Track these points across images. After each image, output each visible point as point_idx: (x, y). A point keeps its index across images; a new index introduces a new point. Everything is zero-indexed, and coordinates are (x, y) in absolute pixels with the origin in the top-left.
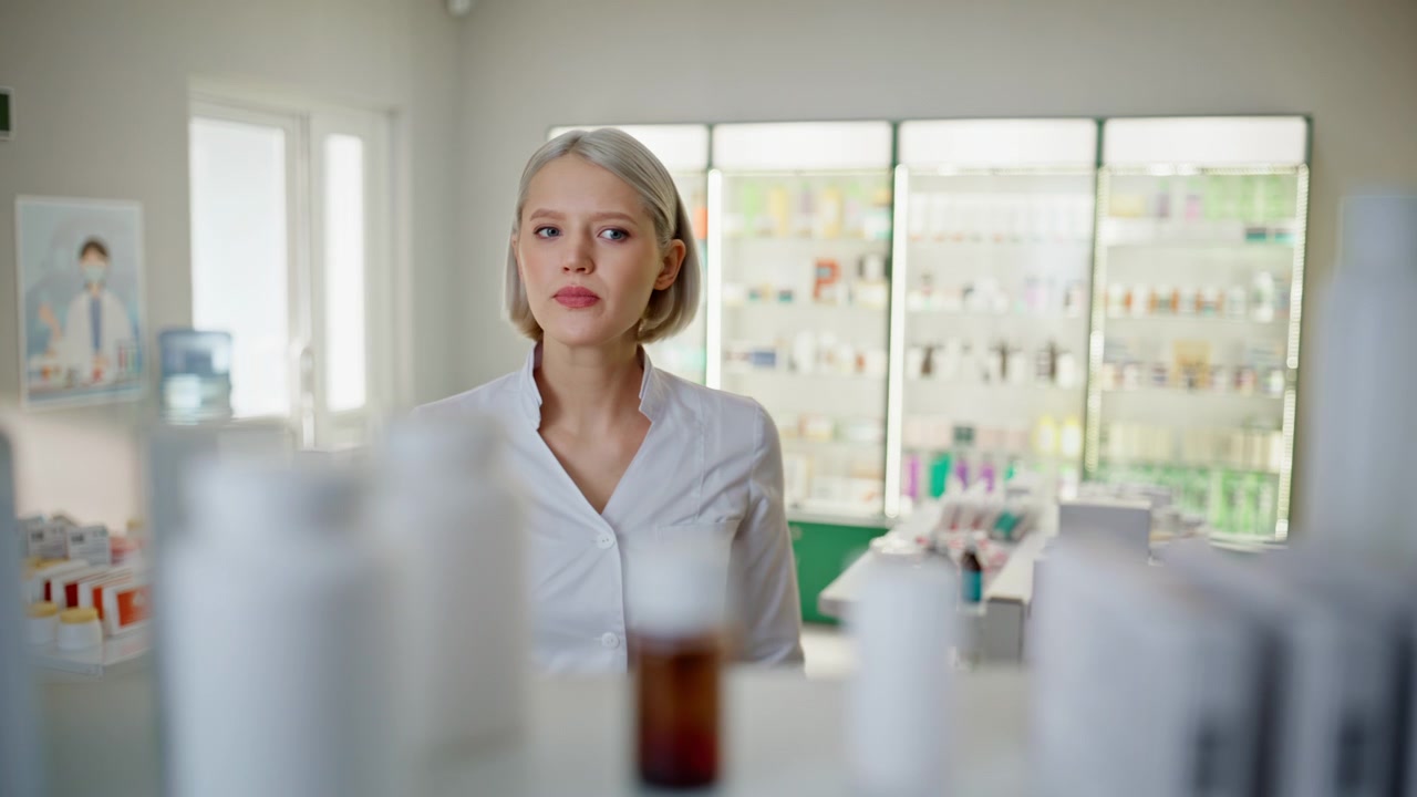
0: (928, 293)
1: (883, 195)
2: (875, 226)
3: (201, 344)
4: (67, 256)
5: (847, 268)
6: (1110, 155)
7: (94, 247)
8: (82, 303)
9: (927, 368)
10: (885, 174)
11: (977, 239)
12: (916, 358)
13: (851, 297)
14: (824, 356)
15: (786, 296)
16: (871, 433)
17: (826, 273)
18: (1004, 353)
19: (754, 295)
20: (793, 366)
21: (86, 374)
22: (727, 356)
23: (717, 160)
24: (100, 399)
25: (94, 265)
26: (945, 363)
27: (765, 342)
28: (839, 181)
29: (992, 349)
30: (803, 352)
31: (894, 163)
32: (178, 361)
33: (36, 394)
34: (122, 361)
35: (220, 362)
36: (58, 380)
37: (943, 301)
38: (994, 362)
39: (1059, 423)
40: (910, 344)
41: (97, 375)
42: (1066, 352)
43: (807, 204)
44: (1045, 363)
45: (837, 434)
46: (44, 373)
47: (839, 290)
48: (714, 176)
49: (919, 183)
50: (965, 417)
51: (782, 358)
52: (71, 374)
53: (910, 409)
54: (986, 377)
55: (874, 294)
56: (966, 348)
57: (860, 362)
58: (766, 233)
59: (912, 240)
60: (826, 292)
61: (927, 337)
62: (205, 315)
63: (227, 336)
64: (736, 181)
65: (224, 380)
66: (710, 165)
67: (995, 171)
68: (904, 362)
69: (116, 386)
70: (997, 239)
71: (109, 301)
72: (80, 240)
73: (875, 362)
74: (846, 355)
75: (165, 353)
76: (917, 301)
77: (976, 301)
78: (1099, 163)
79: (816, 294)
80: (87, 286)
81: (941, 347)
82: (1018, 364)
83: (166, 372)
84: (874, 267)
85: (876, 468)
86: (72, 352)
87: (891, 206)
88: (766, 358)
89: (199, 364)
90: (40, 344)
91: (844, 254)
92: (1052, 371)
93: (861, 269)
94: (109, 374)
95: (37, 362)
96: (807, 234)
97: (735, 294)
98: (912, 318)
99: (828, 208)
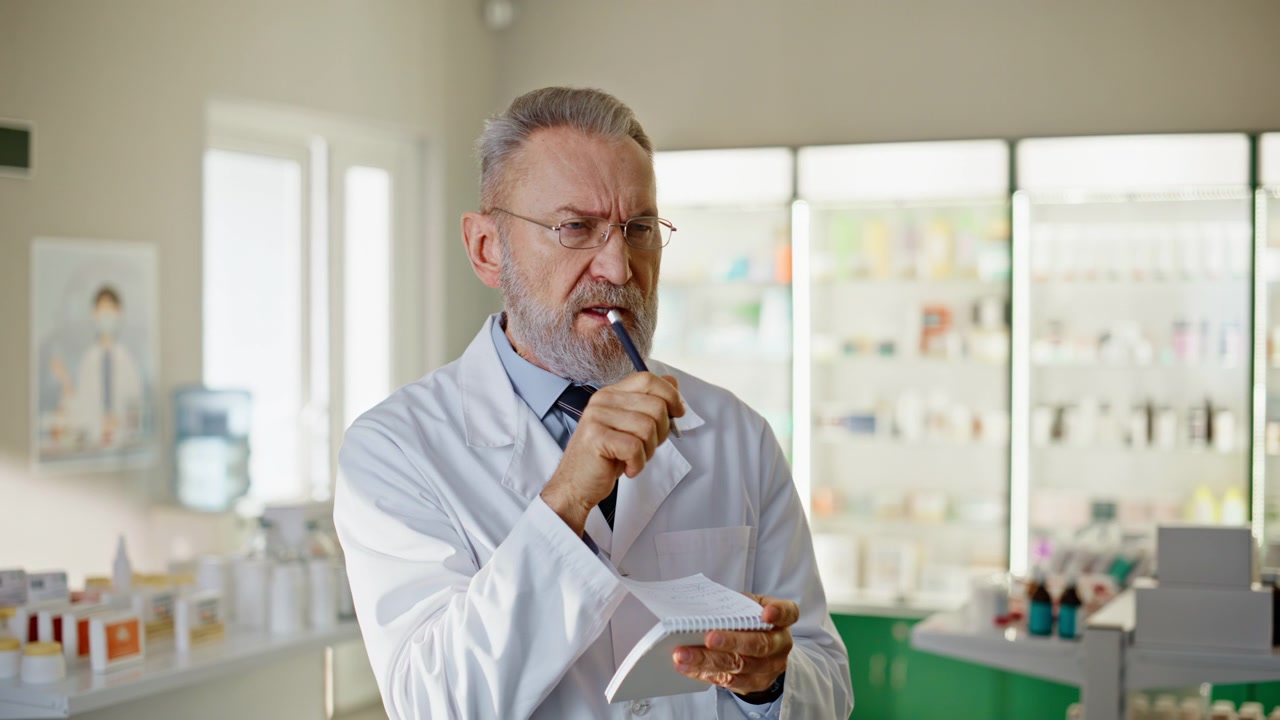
0: (1057, 342)
1: (1000, 227)
2: (991, 264)
3: (213, 404)
4: (80, 304)
5: (960, 315)
6: (1267, 174)
7: (108, 295)
8: (93, 358)
9: (1057, 432)
10: (1001, 203)
11: (1113, 276)
12: (1045, 421)
13: (965, 349)
14: (933, 420)
15: (888, 348)
16: (992, 511)
17: (935, 322)
18: (1150, 413)
19: (849, 348)
20: (896, 431)
21: (96, 433)
22: (817, 422)
23: (803, 188)
24: (110, 463)
25: (107, 314)
26: (1081, 425)
27: (863, 404)
28: (948, 212)
29: (1136, 408)
30: (909, 415)
31: (1013, 188)
32: (192, 422)
33: (47, 457)
34: (133, 421)
35: (236, 424)
36: (67, 442)
37: (1073, 353)
38: (1138, 425)
39: (1219, 497)
40: (1037, 404)
41: (107, 437)
42: (1224, 409)
43: (912, 241)
44: (1200, 424)
45: (951, 513)
46: (54, 433)
47: (951, 341)
48: (801, 211)
49: (1041, 213)
50: (1105, 491)
51: (884, 423)
52: (82, 437)
53: (1038, 483)
54: (1128, 440)
55: (992, 344)
56: (1105, 408)
57: (977, 427)
58: (862, 273)
59: (1038, 281)
60: (935, 342)
61: (1057, 395)
62: (219, 370)
63: (247, 395)
64: (826, 215)
65: (242, 443)
66: (795, 195)
67: (1131, 196)
68: (1028, 426)
69: (125, 451)
70: (1137, 276)
71: (121, 355)
72: (93, 286)
73: (994, 425)
74: (961, 419)
75: (179, 412)
76: (1044, 352)
77: (1113, 351)
78: (1254, 183)
79: (924, 346)
80: (99, 337)
81: (1074, 406)
82: (1166, 425)
83: (182, 435)
84: (992, 313)
85: (996, 552)
86: (83, 411)
87: (1010, 240)
88: (865, 423)
89: (214, 425)
90: (52, 401)
91: (954, 298)
92: (1209, 434)
93: (976, 315)
94: (120, 436)
95: (48, 421)
96: (911, 274)
97: (828, 348)
98: (1038, 372)
99: (935, 246)
